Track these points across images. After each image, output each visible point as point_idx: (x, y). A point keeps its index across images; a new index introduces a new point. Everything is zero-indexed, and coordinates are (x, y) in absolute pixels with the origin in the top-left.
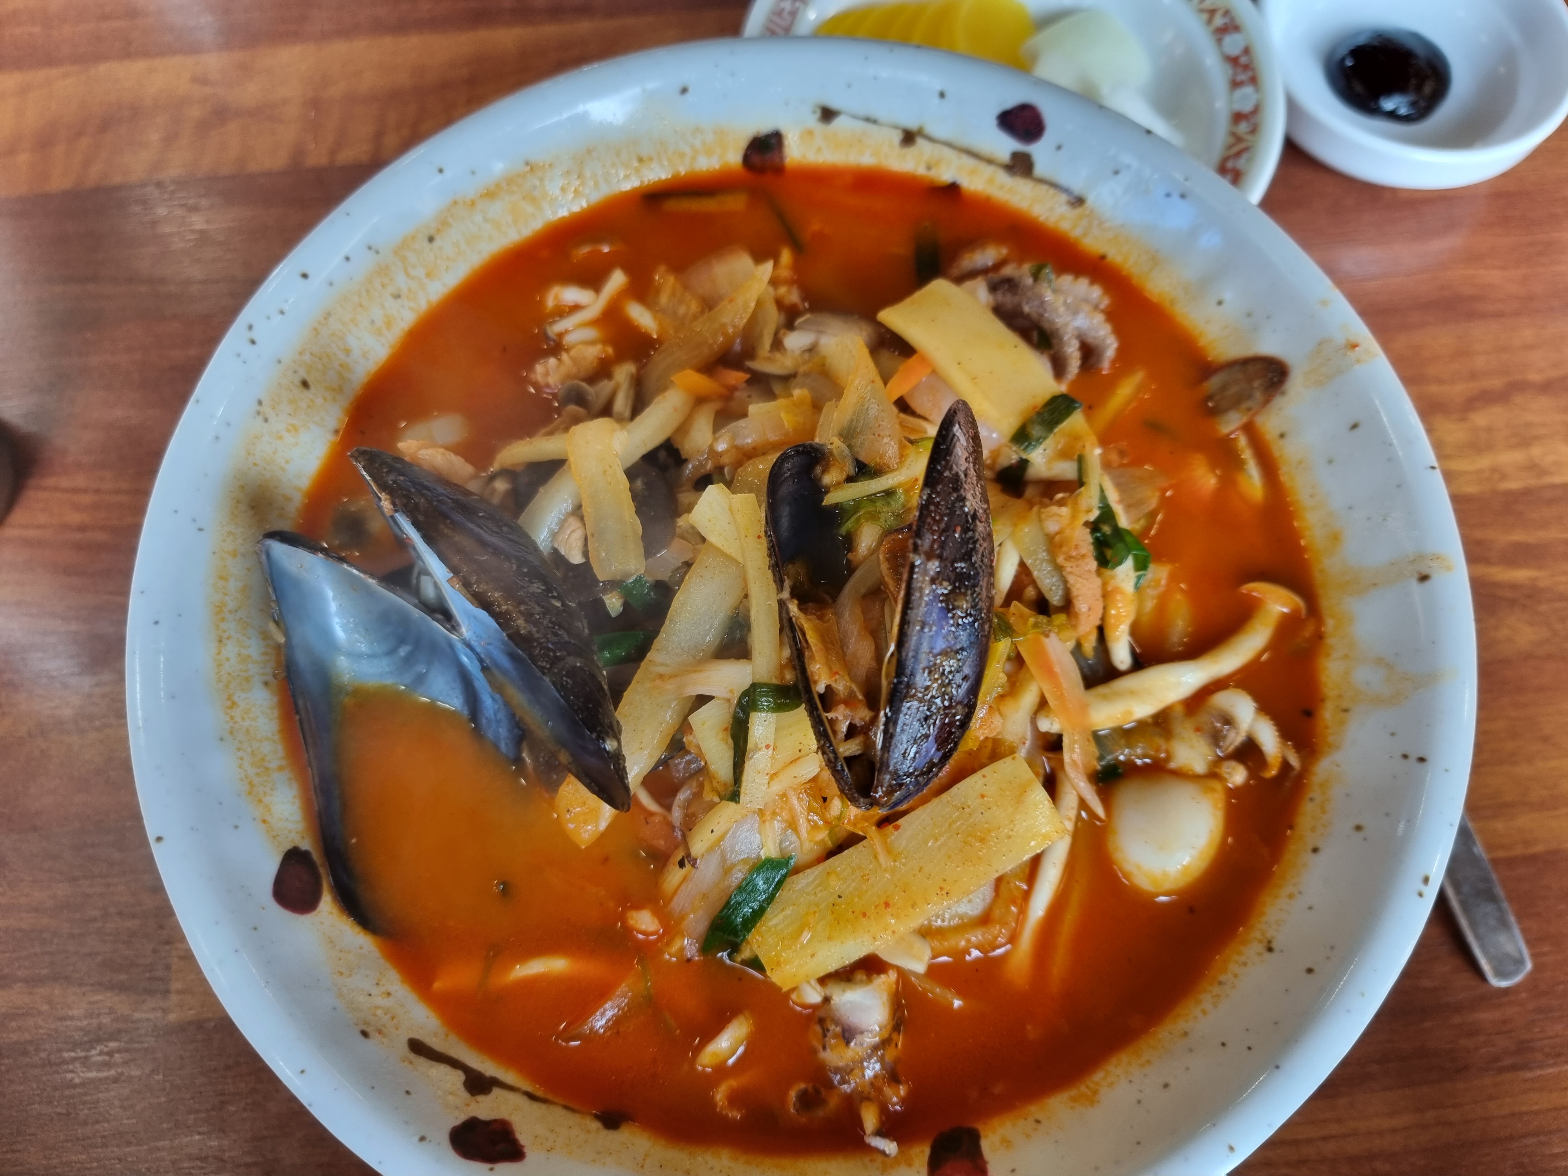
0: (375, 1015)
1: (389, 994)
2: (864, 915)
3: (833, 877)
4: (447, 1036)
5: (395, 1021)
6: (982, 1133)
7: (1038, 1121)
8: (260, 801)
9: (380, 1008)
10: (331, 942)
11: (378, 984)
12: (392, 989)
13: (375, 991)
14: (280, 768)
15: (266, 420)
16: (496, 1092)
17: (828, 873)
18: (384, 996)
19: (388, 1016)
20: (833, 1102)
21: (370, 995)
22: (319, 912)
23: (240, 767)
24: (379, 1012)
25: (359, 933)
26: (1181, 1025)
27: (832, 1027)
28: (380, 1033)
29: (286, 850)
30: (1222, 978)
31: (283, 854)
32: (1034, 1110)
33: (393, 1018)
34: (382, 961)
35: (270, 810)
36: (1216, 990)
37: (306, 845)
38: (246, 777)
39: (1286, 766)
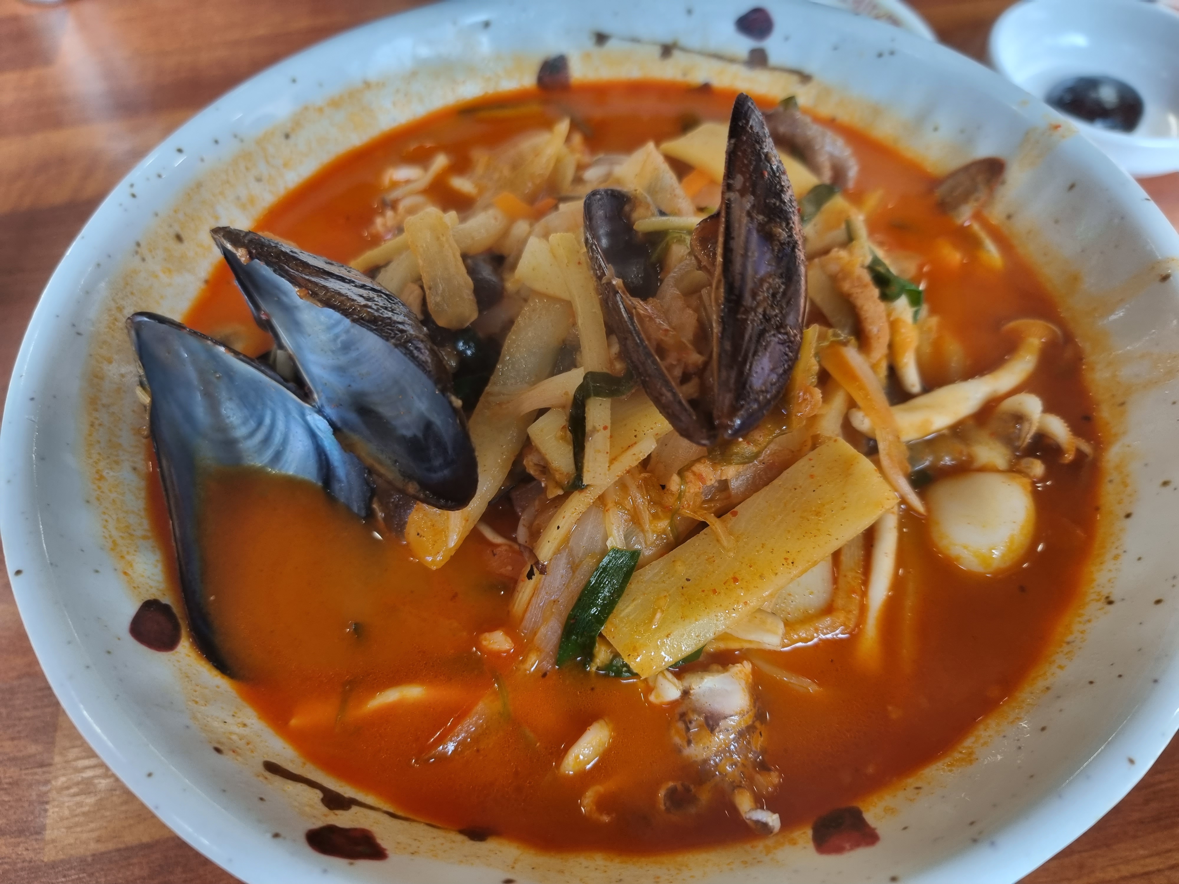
0: (230, 739)
1: (245, 725)
2: (714, 591)
3: (679, 563)
4: (304, 764)
5: (250, 746)
6: (863, 809)
7: (918, 788)
8: (122, 557)
9: (235, 734)
10: (187, 677)
11: (233, 716)
12: (247, 721)
13: (230, 720)
14: (145, 538)
15: (143, 260)
16: (355, 809)
17: (673, 561)
18: (239, 725)
19: (243, 742)
20: (705, 796)
21: (225, 722)
22: (177, 652)
23: (105, 527)
24: (234, 737)
25: (216, 676)
26: (1041, 684)
27: (695, 717)
28: (234, 752)
29: (146, 600)
30: (1070, 638)
31: (143, 602)
32: (911, 781)
33: (248, 744)
34: (239, 700)
35: (131, 566)
36: (1066, 648)
37: (166, 600)
38: (111, 537)
39: (1080, 455)
